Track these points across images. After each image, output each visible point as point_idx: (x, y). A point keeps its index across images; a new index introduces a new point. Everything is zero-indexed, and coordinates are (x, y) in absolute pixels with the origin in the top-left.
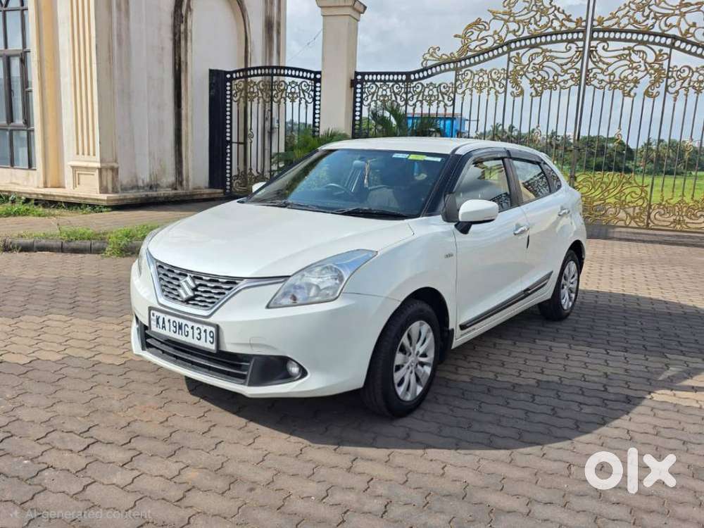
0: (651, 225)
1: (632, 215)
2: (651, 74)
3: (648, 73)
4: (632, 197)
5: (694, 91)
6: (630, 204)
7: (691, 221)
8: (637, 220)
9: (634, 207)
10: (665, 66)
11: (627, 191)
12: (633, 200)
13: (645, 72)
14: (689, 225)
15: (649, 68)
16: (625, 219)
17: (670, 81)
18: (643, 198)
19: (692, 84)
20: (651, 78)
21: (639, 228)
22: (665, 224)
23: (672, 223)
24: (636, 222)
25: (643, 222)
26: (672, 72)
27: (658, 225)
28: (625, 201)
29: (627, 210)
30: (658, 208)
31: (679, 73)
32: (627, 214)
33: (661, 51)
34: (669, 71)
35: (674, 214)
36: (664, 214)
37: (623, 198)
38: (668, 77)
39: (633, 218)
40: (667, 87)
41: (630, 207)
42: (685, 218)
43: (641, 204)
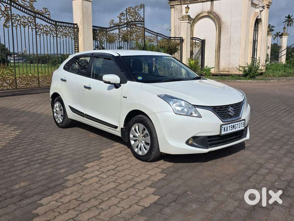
0: (18, 87)
1: (9, 83)
2: (4, 16)
3: (3, 16)
4: (8, 75)
5: (23, 26)
6: (7, 79)
7: (32, 83)
8: (12, 86)
9: (9, 80)
10: (10, 14)
11: (5, 73)
12: (8, 76)
13: (2, 15)
14: (32, 85)
15: (3, 13)
16: (7, 86)
17: (13, 21)
18: (12, 75)
19: (21, 23)
20: (5, 18)
21: (14, 89)
22: (23, 86)
23: (25, 85)
24: (11, 87)
25: (14, 86)
26: (13, 16)
27: (20, 87)
28: (5, 77)
29: (6, 81)
30: (19, 79)
31: (16, 17)
32: (7, 83)
33: (7, 6)
34: (12, 16)
35: (26, 81)
36: (22, 81)
37: (4, 76)
38: (12, 19)
39: (10, 85)
40: (12, 23)
41: (8, 80)
42: (30, 82)
43: (12, 78)
